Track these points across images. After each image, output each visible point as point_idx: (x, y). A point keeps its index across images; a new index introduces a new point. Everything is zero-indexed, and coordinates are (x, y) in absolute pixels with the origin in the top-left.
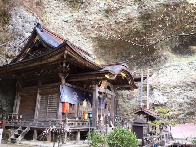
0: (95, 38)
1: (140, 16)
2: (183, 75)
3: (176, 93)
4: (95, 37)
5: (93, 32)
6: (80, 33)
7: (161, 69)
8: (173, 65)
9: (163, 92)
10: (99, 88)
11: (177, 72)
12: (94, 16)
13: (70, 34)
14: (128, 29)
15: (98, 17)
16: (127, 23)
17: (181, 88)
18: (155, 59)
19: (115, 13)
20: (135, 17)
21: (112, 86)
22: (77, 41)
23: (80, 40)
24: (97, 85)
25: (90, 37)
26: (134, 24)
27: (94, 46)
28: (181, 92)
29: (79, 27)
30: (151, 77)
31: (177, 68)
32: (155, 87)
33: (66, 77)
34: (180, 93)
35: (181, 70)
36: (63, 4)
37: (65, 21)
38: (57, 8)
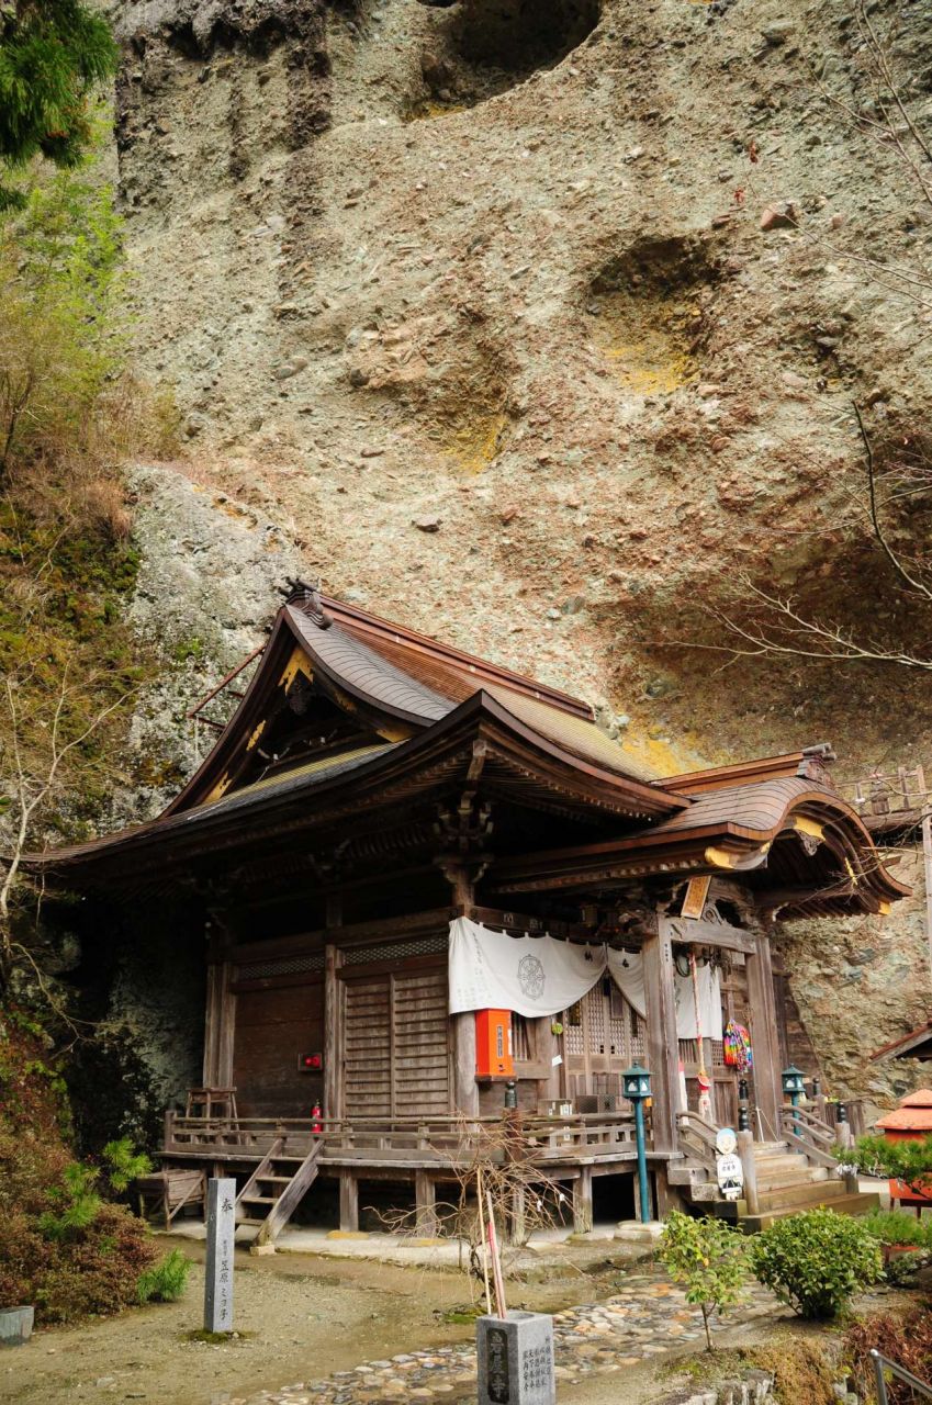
0: (611, 607)
4: (609, 599)
5: (595, 573)
6: (515, 586)
10: (674, 920)
12: (594, 482)
13: (462, 596)
15: (618, 478)
16: (792, 501)
19: (716, 451)
21: (750, 897)
22: (503, 634)
23: (524, 625)
24: (661, 908)
25: (580, 604)
26: (834, 505)
27: (610, 651)
29: (506, 552)
33: (481, 873)
36: (404, 436)
37: (424, 529)
38: (372, 462)
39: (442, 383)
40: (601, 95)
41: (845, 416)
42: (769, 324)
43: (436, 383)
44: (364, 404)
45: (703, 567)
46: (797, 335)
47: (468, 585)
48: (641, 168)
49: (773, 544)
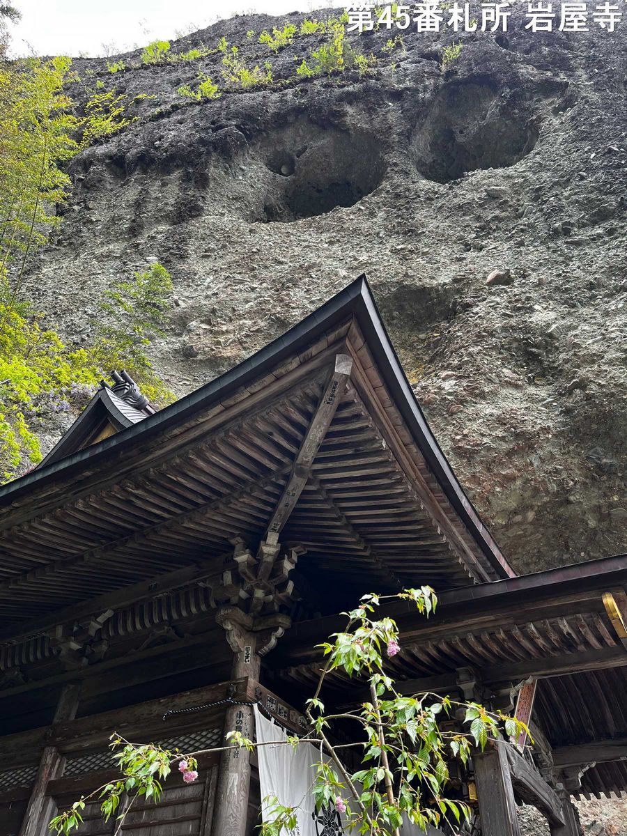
14: (519, 482)
16: (510, 454)
19: (452, 414)
20: (546, 430)
40: (378, 220)
41: (549, 400)
46: (514, 345)
49: (493, 486)
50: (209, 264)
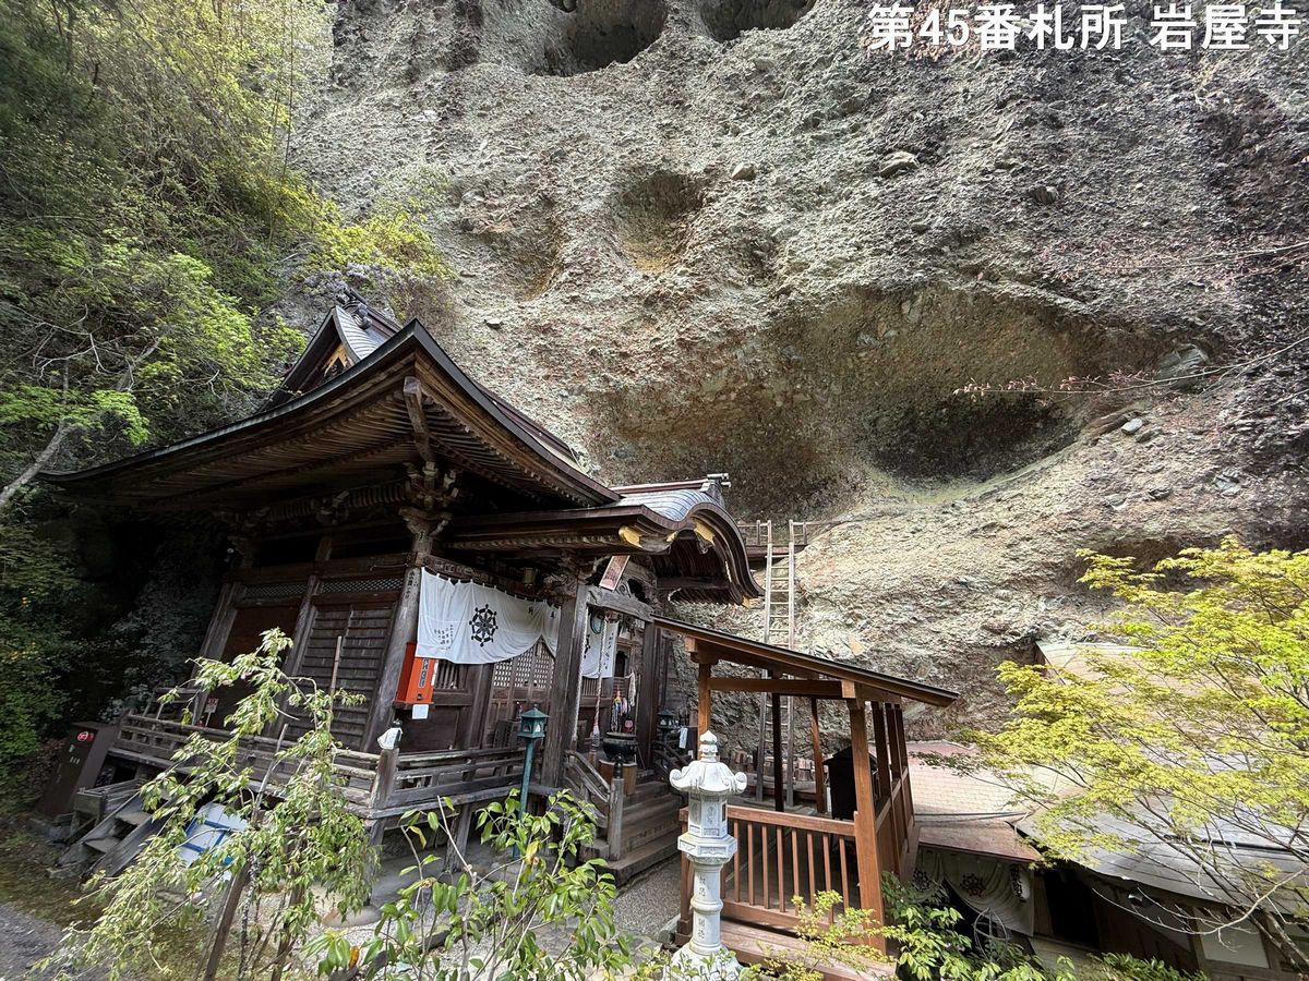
0: (601, 395)
1: (768, 324)
2: (924, 552)
3: (900, 621)
4: (600, 390)
5: (594, 373)
6: (543, 372)
7: (840, 523)
8: (883, 514)
9: (849, 616)
10: (593, 588)
11: (900, 538)
12: (603, 317)
13: (507, 371)
14: (725, 371)
15: (618, 318)
16: (721, 347)
17: (914, 602)
18: (816, 488)
19: (680, 309)
20: (753, 329)
21: (655, 581)
22: (529, 399)
23: (545, 397)
24: (585, 576)
25: (582, 390)
26: (746, 355)
27: (596, 423)
28: (914, 619)
29: (541, 350)
30: (803, 553)
31: (898, 522)
32: (818, 591)
34: (912, 621)
35: (913, 533)
36: (491, 269)
37: (490, 326)
38: (468, 281)
39: (521, 240)
40: (651, 84)
41: (761, 301)
42: (726, 235)
43: (517, 239)
44: (467, 244)
45: (660, 379)
46: (742, 246)
47: (513, 366)
48: (668, 132)
49: (705, 373)
50: (484, 125)
